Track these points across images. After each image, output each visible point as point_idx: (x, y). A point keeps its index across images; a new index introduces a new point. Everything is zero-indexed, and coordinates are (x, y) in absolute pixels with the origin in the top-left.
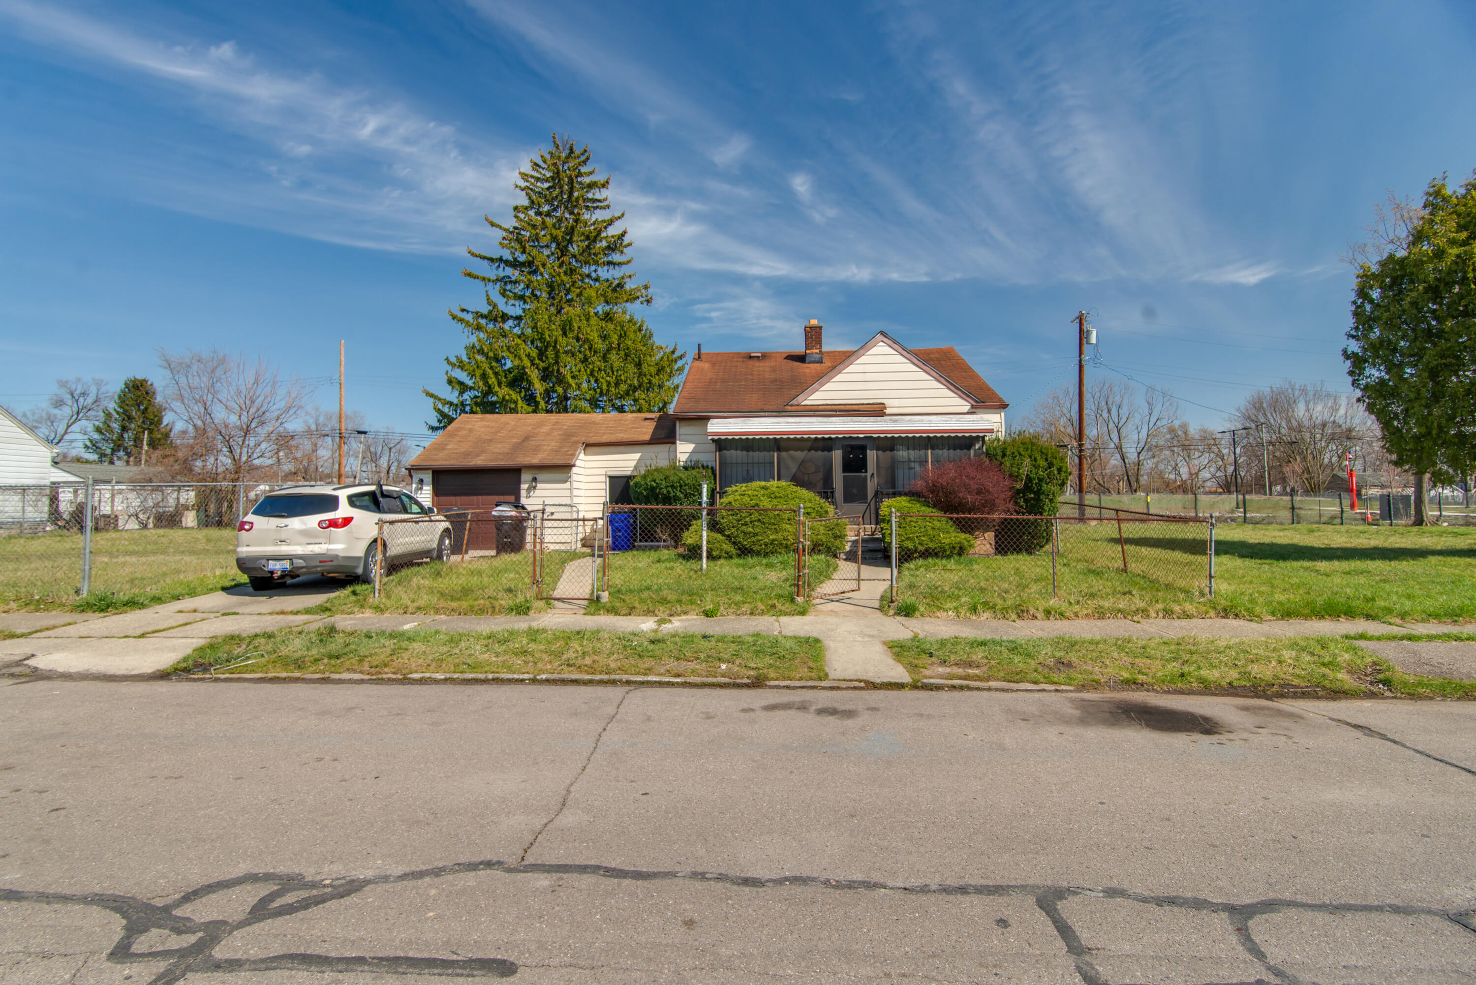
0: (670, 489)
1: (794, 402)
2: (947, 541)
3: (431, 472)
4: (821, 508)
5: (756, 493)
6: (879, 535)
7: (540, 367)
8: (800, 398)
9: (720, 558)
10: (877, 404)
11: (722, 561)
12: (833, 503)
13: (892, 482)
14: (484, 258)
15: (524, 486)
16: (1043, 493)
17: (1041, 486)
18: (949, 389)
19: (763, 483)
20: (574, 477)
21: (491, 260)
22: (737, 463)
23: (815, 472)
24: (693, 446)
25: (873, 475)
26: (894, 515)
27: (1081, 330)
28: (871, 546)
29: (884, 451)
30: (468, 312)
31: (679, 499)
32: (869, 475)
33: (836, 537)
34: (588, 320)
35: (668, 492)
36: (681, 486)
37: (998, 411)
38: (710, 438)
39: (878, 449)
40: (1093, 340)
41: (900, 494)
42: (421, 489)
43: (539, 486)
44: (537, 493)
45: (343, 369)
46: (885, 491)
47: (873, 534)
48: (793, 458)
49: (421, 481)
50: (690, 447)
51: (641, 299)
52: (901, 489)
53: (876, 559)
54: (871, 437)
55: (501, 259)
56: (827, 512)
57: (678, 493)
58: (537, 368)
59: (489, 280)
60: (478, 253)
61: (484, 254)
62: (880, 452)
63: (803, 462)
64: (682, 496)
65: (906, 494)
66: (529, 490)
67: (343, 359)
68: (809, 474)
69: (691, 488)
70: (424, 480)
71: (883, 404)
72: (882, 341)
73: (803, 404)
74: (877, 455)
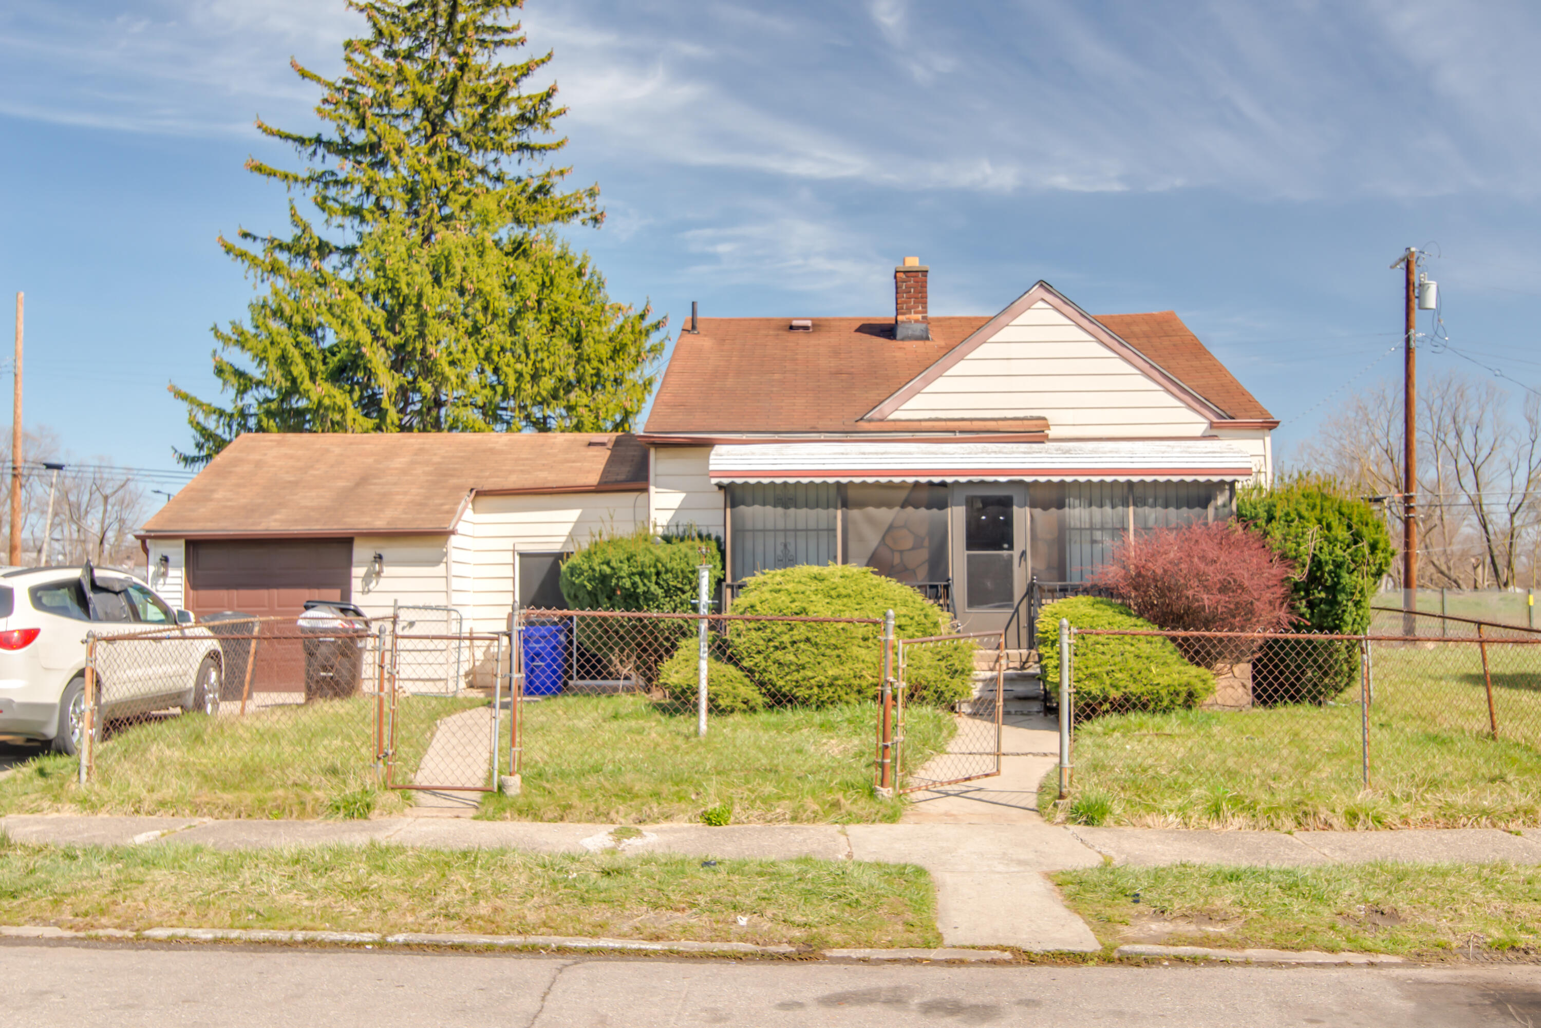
0: (637, 579)
1: (875, 414)
3: (182, 543)
4: (926, 616)
5: (801, 588)
6: (1034, 669)
7: (390, 343)
8: (886, 406)
9: (732, 711)
10: (1032, 419)
11: (737, 717)
12: (948, 607)
13: (1060, 568)
14: (287, 137)
15: (358, 572)
16: (1343, 590)
17: (1338, 576)
18: (1168, 391)
19: (815, 569)
20: (454, 555)
21: (301, 141)
22: (764, 531)
23: (913, 549)
24: (683, 495)
25: (1023, 554)
26: (1066, 631)
27: (1409, 283)
28: (1020, 689)
29: (1045, 508)
30: (255, 238)
31: (654, 598)
32: (1016, 553)
33: (954, 673)
34: (481, 254)
35: (634, 584)
36: (658, 574)
37: (1260, 433)
38: (714, 481)
39: (1033, 505)
40: (1431, 301)
41: (1076, 591)
42: (165, 575)
43: (387, 570)
44: (383, 584)
45: (20, 347)
46: (1047, 584)
47: (1022, 668)
48: (871, 521)
49: (165, 561)
50: (675, 499)
51: (582, 216)
52: (1076, 582)
53: (1029, 714)
54: (1021, 482)
55: (318, 140)
56: (935, 624)
57: (653, 588)
58: (384, 345)
59: (296, 179)
60: (275, 128)
61: (286, 130)
62: (1038, 511)
63: (891, 528)
64: (660, 592)
65: (1086, 591)
66: (367, 579)
67: (21, 327)
68: (901, 552)
69: (677, 577)
70: (171, 559)
71: (1044, 419)
72: (1043, 300)
73: (891, 417)
74: (1032, 516)
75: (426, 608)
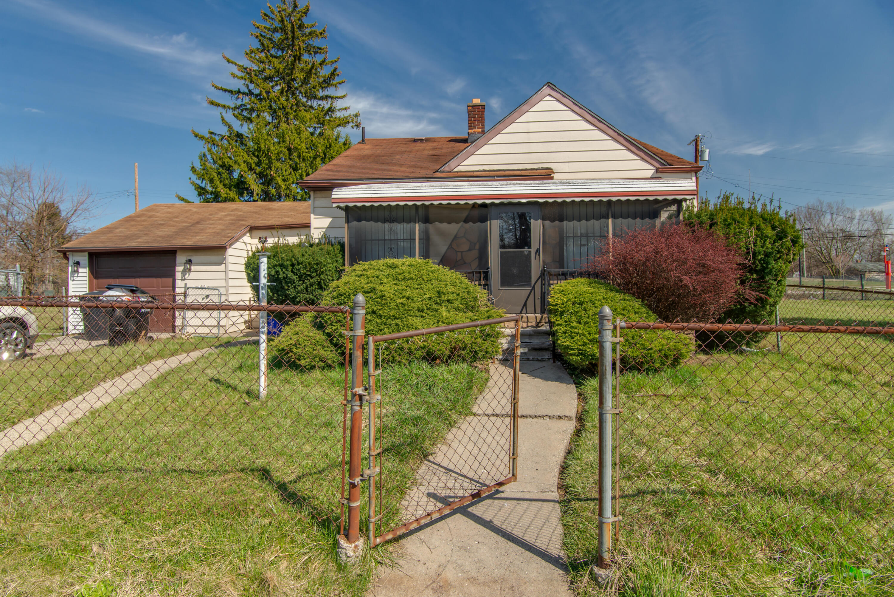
0: (278, 269)
1: (446, 168)
2: (656, 345)
3: (86, 254)
4: (469, 293)
5: (378, 273)
6: (545, 328)
7: (257, 172)
8: (452, 164)
9: (312, 368)
10: (543, 169)
11: (317, 374)
12: (486, 286)
13: (561, 261)
14: (225, 90)
15: (179, 269)
16: (770, 273)
17: (767, 263)
18: (629, 150)
19: (391, 261)
20: (230, 259)
21: (231, 92)
22: (372, 240)
23: (470, 250)
24: (331, 219)
25: (538, 251)
26: (609, 326)
27: (696, 150)
28: (536, 342)
29: (552, 221)
30: (215, 134)
31: (292, 282)
32: (533, 251)
33: (486, 336)
34: (299, 133)
35: (277, 272)
36: (293, 265)
37: (689, 175)
38: (335, 205)
39: (543, 219)
40: (706, 157)
41: (573, 275)
42: (77, 272)
43: (193, 268)
44: (193, 275)
45: (137, 185)
46: (554, 270)
47: (537, 326)
48: (442, 234)
49: (78, 264)
50: (326, 222)
51: (351, 124)
52: (571, 269)
53: (542, 360)
54: (537, 203)
55: (239, 92)
56: (475, 299)
57: (290, 275)
58: (255, 173)
59: (229, 108)
60: (220, 86)
61: (225, 87)
62: (547, 223)
63: (456, 237)
64: (295, 277)
65: (581, 275)
66: (184, 272)
67: (137, 177)
68: (462, 252)
69: (306, 267)
70: (81, 263)
71: (550, 169)
72: (549, 95)
73: (455, 170)
74: (543, 225)
75: (196, 288)
